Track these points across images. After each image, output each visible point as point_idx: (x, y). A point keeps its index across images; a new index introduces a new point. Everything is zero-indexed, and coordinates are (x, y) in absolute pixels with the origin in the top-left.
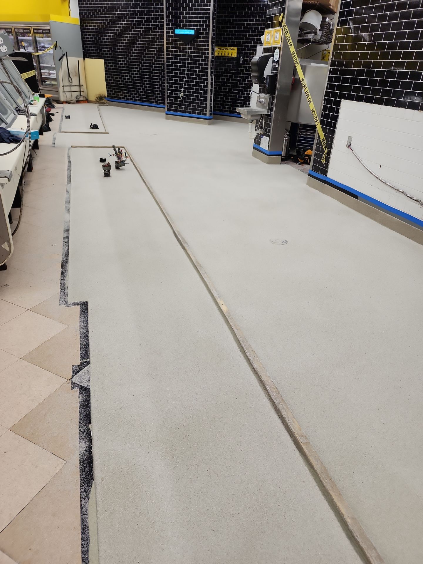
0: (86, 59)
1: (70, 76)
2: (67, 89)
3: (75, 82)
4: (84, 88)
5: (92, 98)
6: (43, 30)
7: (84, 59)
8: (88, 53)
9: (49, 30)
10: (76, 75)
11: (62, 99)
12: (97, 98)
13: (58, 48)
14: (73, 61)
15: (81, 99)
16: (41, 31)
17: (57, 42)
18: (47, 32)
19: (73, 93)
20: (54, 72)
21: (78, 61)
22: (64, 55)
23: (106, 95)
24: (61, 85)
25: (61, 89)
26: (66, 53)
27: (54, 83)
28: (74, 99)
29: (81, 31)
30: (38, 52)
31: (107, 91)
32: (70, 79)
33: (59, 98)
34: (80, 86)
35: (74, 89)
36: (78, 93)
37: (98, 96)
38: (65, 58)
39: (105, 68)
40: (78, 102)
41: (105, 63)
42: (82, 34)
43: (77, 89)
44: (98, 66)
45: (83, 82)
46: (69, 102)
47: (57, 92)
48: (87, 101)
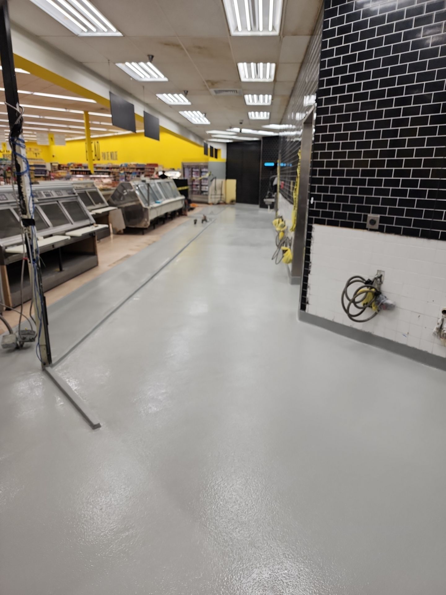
0: (227, 180)
1: (216, 189)
2: (213, 196)
3: (219, 192)
4: (224, 196)
5: (228, 201)
8: (229, 176)
10: (220, 189)
11: (210, 201)
13: (211, 175)
14: (219, 181)
15: (221, 202)
16: (204, 167)
18: (206, 167)
20: (207, 187)
21: (222, 181)
22: (214, 178)
23: (235, 200)
24: (210, 194)
25: (209, 197)
26: (216, 177)
27: (207, 193)
28: (217, 202)
29: (226, 166)
30: (200, 176)
31: (236, 197)
32: (216, 191)
33: (208, 201)
34: (221, 195)
35: (217, 196)
36: (220, 199)
37: (231, 200)
38: (214, 180)
39: (236, 184)
40: (219, 203)
41: (237, 181)
42: (226, 168)
43: (219, 196)
44: (232, 184)
45: (223, 192)
46: (213, 204)
47: (207, 198)
48: (225, 203)
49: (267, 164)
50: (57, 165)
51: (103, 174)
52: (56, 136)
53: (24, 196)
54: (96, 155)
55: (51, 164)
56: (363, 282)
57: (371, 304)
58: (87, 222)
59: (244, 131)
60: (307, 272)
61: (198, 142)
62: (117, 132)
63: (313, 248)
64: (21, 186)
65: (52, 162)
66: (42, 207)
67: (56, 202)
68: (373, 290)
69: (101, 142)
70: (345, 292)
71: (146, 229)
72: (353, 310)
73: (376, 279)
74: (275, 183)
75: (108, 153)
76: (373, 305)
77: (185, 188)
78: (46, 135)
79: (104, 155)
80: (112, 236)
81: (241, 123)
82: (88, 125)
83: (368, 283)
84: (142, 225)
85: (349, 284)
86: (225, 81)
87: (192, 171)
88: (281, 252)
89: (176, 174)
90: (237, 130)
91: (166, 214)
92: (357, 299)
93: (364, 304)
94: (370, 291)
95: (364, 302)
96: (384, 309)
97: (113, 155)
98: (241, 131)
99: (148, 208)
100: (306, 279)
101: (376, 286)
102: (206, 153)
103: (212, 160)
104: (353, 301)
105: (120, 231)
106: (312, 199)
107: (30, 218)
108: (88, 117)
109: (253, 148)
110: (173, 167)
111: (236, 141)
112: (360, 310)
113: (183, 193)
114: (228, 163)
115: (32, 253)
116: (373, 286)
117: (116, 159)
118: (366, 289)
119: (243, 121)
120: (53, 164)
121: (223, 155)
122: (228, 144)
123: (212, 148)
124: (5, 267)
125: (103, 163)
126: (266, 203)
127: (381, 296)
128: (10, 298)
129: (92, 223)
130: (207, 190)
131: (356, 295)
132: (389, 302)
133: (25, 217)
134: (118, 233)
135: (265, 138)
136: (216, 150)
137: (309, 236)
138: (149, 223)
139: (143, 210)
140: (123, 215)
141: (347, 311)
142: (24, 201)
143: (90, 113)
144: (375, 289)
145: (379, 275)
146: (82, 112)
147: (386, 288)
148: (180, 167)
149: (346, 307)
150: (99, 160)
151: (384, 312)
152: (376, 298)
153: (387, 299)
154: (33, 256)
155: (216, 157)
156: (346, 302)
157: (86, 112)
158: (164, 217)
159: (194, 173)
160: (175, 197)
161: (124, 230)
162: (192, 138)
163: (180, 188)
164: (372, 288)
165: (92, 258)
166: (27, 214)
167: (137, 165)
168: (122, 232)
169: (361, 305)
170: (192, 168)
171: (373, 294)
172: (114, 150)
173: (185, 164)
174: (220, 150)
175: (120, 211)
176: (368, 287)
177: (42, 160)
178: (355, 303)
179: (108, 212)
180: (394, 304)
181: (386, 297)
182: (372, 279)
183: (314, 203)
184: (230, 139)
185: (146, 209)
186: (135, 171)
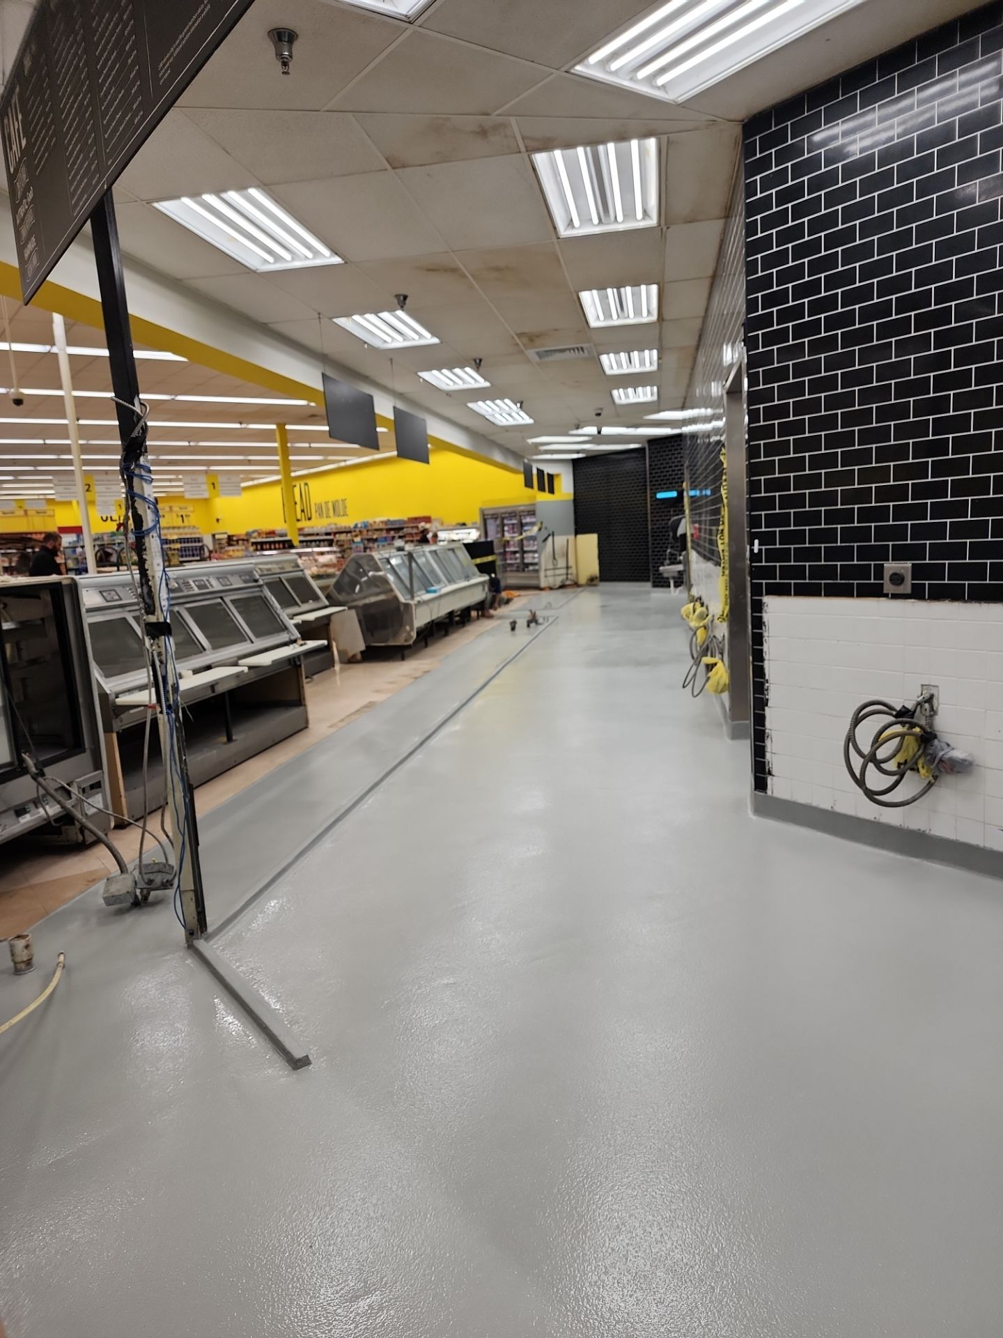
0: (578, 536)
1: (556, 558)
2: (550, 573)
3: (561, 563)
4: (573, 571)
5: (583, 580)
6: (528, 511)
7: (575, 536)
8: (580, 529)
9: (534, 511)
10: (563, 556)
11: (543, 585)
12: (588, 580)
13: (543, 530)
14: (560, 540)
15: (568, 583)
16: (526, 513)
17: (542, 522)
18: (532, 513)
19: (557, 577)
20: (536, 555)
21: (568, 539)
22: (549, 535)
23: (598, 575)
24: (543, 568)
25: (542, 574)
26: (553, 532)
27: (537, 567)
28: (558, 583)
29: (574, 507)
30: (521, 534)
31: (600, 570)
32: (555, 561)
33: (539, 584)
34: (567, 568)
35: (558, 572)
36: (565, 577)
37: (589, 577)
38: (550, 538)
39: (599, 544)
40: (562, 587)
41: (599, 537)
42: (575, 510)
43: (564, 571)
44: (590, 542)
45: (571, 563)
46: (551, 589)
47: (538, 578)
48: (576, 584)
49: (660, 495)
50: (226, 536)
51: (319, 546)
52: (221, 479)
53: (150, 578)
54: (303, 511)
55: (214, 536)
56: (891, 715)
57: (916, 763)
58: (284, 637)
59: (606, 430)
60: (761, 704)
61: (512, 464)
62: (345, 461)
63: (769, 648)
64: (144, 557)
65: (214, 532)
66: (190, 610)
67: (219, 600)
68: (917, 730)
69: (314, 484)
70: (851, 739)
71: (409, 647)
72: (876, 780)
73: (919, 704)
74: (680, 531)
75: (326, 503)
76: (920, 766)
77: (490, 558)
78: (203, 479)
79: (320, 508)
80: (337, 667)
81: (599, 415)
82: (286, 452)
83: (903, 715)
84: (400, 641)
85: (857, 721)
86: (556, 330)
87: (503, 525)
88: (702, 668)
89: (469, 533)
90: (592, 430)
91: (451, 614)
92: (881, 753)
93: (899, 765)
94: (910, 731)
95: (900, 758)
96: (948, 773)
97: (338, 508)
98: (599, 432)
99: (412, 602)
100: (760, 720)
101: (923, 722)
102: (529, 484)
103: (544, 497)
104: (872, 758)
105: (354, 656)
106: (756, 542)
107: (162, 620)
108: (284, 435)
109: (630, 466)
110: (462, 521)
111: (590, 454)
112: (895, 778)
113: (483, 568)
114: (577, 501)
115: (166, 692)
116: (914, 720)
117: (345, 515)
118: (898, 728)
119: (601, 409)
120: (217, 537)
121: (565, 486)
122: (574, 461)
123: (540, 472)
124: (115, 736)
125: (319, 524)
126: (665, 575)
127: (936, 742)
128: (123, 800)
129: (293, 638)
130: (536, 560)
131: (877, 742)
132: (958, 754)
133: (152, 619)
134: (351, 661)
135: (654, 441)
136: (551, 477)
137: (758, 623)
138: (414, 635)
139: (402, 608)
140: (360, 621)
141: (860, 782)
142: (150, 587)
143: (288, 427)
144: (921, 727)
145: (927, 696)
146: (274, 427)
147: (945, 723)
148: (478, 519)
149: (858, 775)
150: (310, 519)
151: (949, 779)
152: (925, 748)
153: (953, 749)
154: (167, 700)
155: (552, 491)
156: (857, 762)
157: (281, 426)
158: (447, 621)
159: (506, 528)
160: (467, 578)
161: (362, 652)
162: (498, 457)
163: (478, 561)
164: (913, 725)
165: (295, 711)
166: (156, 613)
167: (386, 523)
168: (359, 657)
169: (891, 766)
170: (503, 519)
171: (917, 740)
172: (340, 497)
173: (486, 512)
174: (558, 475)
175: (353, 612)
176: (903, 724)
177: (194, 527)
178: (878, 764)
179: (328, 617)
180: (969, 758)
181: (948, 745)
182: (910, 705)
183: (760, 550)
184: (578, 452)
185: (407, 606)
186: (384, 534)
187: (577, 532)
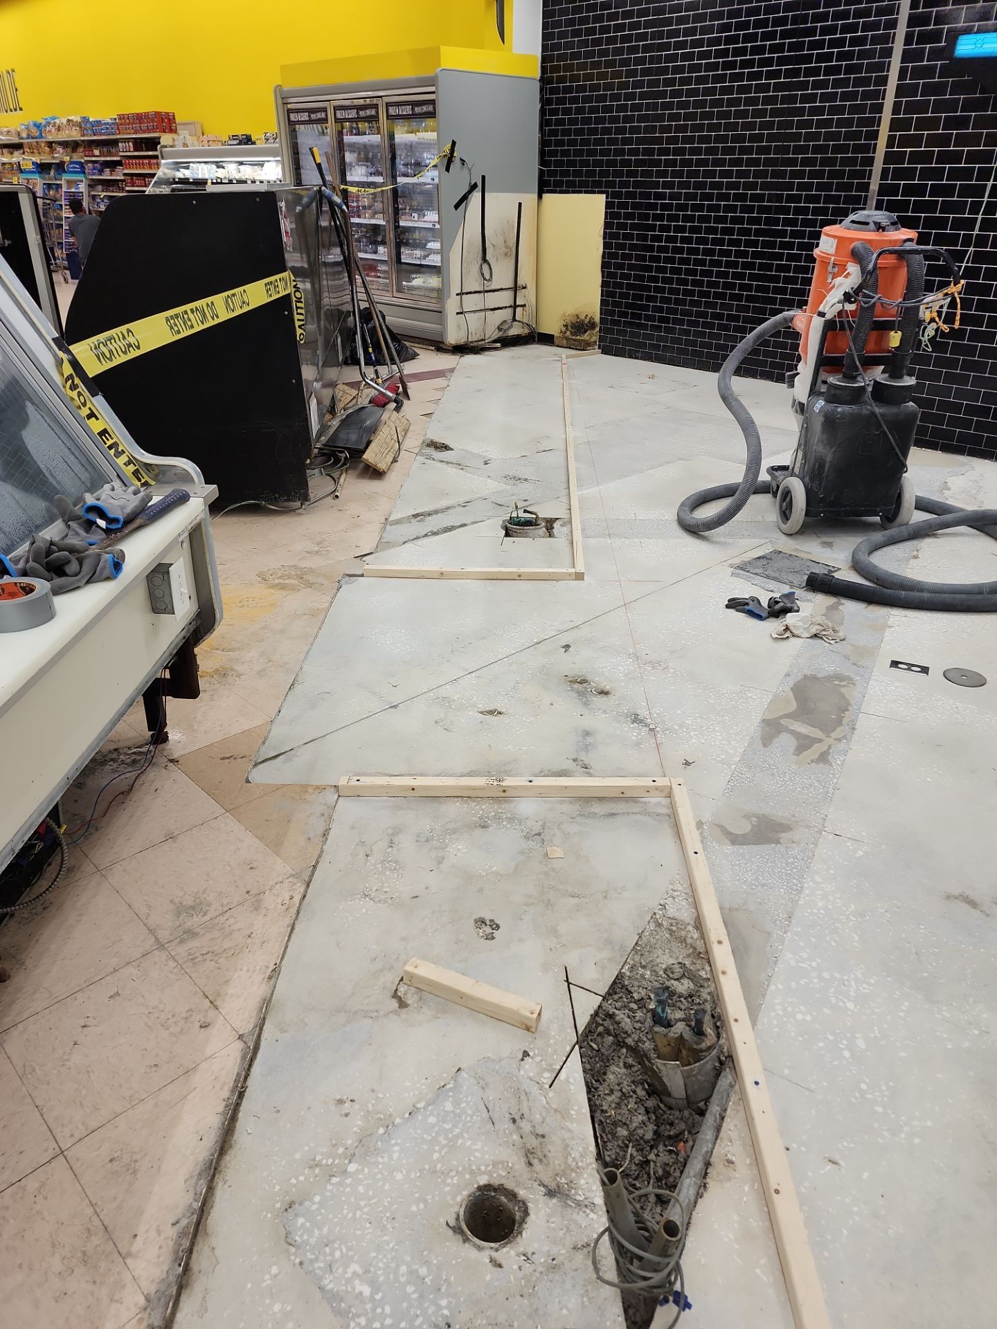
0: (545, 196)
1: (487, 258)
2: (471, 302)
4: (527, 297)
5: (553, 326)
6: (415, 104)
7: (540, 197)
9: (433, 102)
10: (506, 254)
11: (451, 336)
12: (566, 326)
14: (501, 205)
16: (407, 110)
17: (454, 143)
18: (424, 110)
19: (489, 313)
21: (520, 204)
23: (597, 319)
25: (452, 305)
26: (483, 177)
27: (434, 281)
29: (542, 99)
31: (603, 302)
32: (485, 267)
35: (492, 300)
37: (568, 321)
39: (607, 225)
41: (608, 205)
42: (543, 112)
43: (506, 299)
45: (525, 277)
46: (473, 349)
48: (537, 336)
97: (4, 91)
170: (341, 126)
173: (294, 104)
187: (546, 185)
